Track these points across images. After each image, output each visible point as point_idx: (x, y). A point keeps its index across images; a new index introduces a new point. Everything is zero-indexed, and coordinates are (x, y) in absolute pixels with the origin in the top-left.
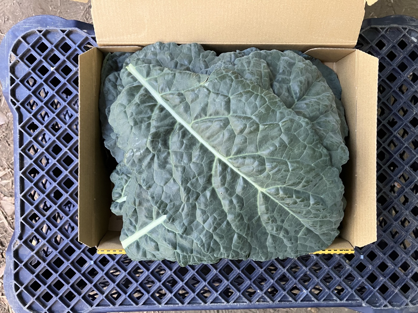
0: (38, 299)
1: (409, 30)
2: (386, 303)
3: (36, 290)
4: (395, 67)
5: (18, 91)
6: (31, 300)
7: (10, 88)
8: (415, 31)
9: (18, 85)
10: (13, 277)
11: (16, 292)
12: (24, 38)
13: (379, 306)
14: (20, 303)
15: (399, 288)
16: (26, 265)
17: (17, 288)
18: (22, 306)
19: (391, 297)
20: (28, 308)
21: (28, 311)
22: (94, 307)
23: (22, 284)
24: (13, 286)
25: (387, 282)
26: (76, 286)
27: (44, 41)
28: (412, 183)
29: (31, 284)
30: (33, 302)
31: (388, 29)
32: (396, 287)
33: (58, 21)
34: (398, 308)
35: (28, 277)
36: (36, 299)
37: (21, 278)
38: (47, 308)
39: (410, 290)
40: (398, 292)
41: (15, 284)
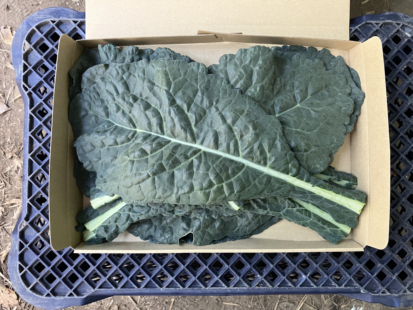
0: (41, 280)
1: (403, 25)
2: (384, 289)
3: (40, 272)
4: (390, 60)
5: (30, 78)
6: (34, 281)
7: (23, 74)
8: (408, 26)
9: (30, 72)
10: (18, 258)
11: (20, 272)
12: (38, 27)
13: (378, 292)
14: (23, 284)
15: (396, 274)
16: (31, 246)
17: (21, 269)
18: (26, 287)
19: (389, 283)
20: (31, 289)
21: (31, 292)
22: (96, 289)
23: (26, 265)
24: (18, 267)
25: (385, 268)
26: (79, 268)
27: (57, 31)
28: (408, 171)
29: (35, 265)
30: (37, 283)
31: (382, 25)
32: (394, 274)
33: (71, 13)
34: (396, 295)
35: (32, 258)
36: (40, 280)
37: (26, 259)
38: (50, 290)
39: (408, 278)
40: (396, 279)
41: (19, 264)
